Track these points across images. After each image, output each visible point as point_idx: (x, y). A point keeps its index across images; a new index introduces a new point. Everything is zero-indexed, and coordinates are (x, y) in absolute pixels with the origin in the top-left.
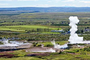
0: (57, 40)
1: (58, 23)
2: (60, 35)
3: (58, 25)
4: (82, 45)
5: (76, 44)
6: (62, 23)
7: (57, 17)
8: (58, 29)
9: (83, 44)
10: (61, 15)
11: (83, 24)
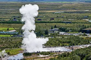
0: (7, 47)
1: (7, 20)
2: (12, 39)
3: (7, 23)
4: (46, 54)
5: (38, 52)
6: (15, 19)
7: (6, 9)
8: (8, 29)
9: (49, 53)
10: (12, 7)
11: (48, 20)
